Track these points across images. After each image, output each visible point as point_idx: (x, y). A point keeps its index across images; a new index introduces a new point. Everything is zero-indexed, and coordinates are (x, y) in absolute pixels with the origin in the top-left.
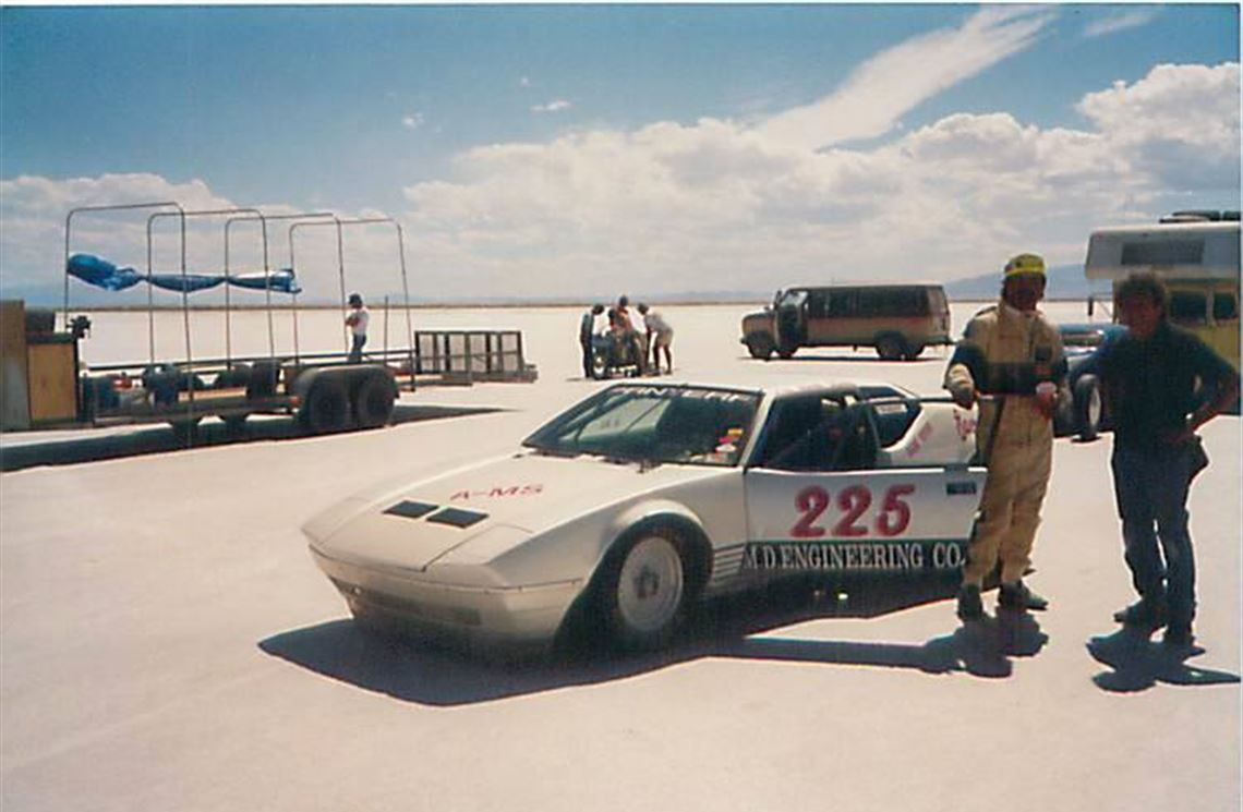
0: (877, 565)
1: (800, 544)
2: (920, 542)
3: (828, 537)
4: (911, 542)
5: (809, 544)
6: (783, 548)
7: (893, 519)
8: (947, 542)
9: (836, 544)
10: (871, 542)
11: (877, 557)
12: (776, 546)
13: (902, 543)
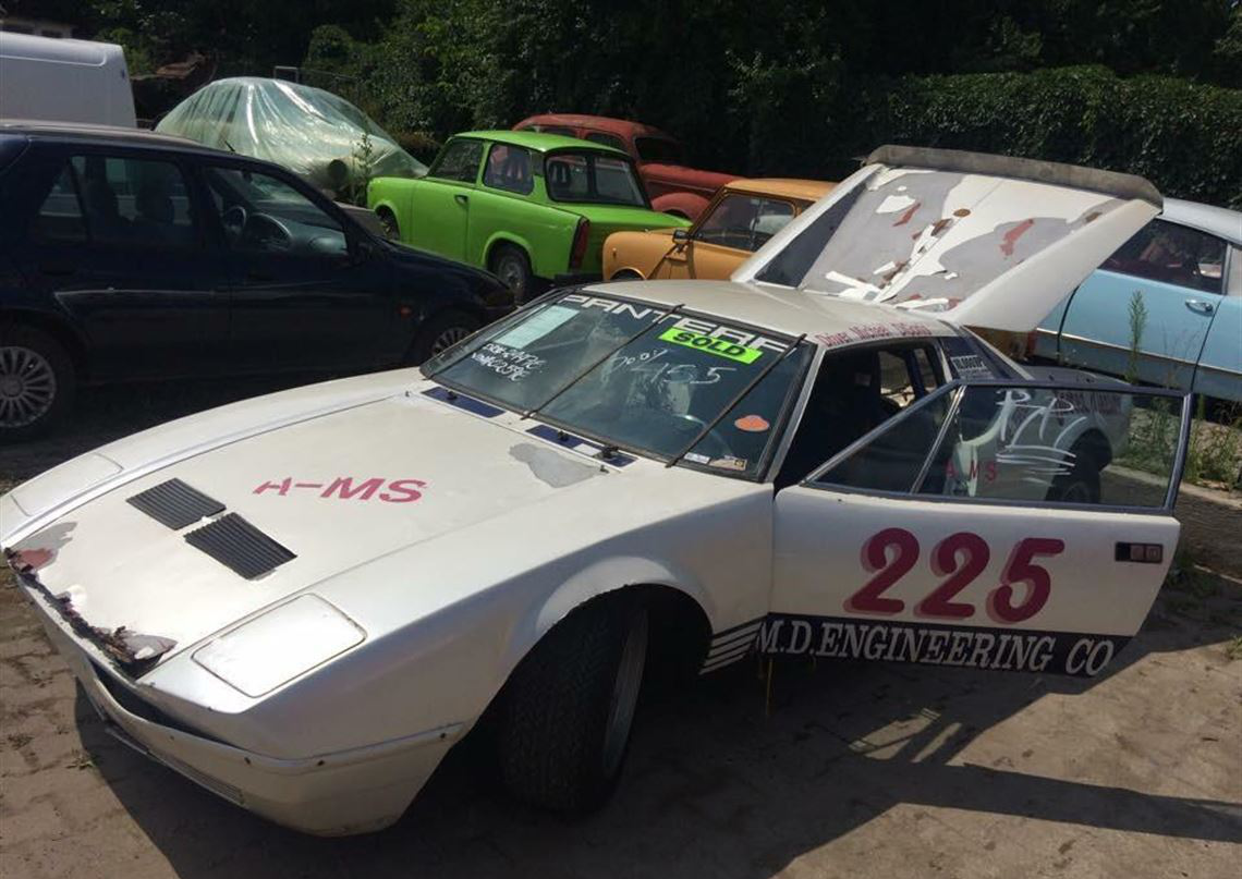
0: (972, 663)
1: (857, 623)
2: (1052, 634)
3: (907, 616)
4: (1040, 634)
5: (872, 623)
6: (827, 626)
7: (1020, 593)
8: (1097, 638)
9: (916, 627)
10: (976, 630)
11: (977, 651)
12: (816, 622)
13: (1025, 634)
